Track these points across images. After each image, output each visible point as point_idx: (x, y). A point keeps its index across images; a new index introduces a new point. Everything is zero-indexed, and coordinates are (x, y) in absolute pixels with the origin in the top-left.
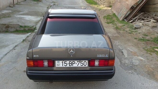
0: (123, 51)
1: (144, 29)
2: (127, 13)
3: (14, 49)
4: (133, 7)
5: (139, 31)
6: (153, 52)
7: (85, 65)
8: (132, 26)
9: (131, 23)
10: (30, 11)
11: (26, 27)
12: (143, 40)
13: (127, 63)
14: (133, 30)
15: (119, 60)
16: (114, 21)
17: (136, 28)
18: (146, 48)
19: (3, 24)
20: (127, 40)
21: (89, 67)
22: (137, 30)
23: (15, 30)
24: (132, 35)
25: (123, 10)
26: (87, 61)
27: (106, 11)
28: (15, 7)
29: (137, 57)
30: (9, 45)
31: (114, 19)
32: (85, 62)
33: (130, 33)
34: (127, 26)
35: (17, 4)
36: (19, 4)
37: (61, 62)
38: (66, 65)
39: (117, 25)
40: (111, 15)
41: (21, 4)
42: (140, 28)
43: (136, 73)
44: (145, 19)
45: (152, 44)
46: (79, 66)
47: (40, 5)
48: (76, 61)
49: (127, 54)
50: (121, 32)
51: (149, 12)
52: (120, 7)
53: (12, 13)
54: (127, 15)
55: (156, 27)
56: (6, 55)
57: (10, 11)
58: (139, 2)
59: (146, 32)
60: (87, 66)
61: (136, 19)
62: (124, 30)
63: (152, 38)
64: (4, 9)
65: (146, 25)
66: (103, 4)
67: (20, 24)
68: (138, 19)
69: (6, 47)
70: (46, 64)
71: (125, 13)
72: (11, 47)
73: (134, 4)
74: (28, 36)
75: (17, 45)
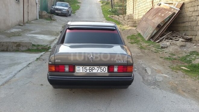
0: (146, 69)
1: (172, 48)
2: (153, 32)
3: (28, 66)
4: (159, 26)
5: (166, 50)
6: (179, 70)
7: (104, 71)
8: (158, 45)
9: (158, 42)
10: (43, 30)
11: (39, 46)
12: (170, 59)
13: (150, 80)
14: (159, 50)
15: (141, 77)
16: (139, 41)
17: (162, 48)
18: (171, 67)
19: (13, 42)
20: (152, 59)
21: (108, 73)
22: (163, 49)
23: (27, 49)
24: (158, 54)
25: (149, 29)
26: (106, 67)
27: (131, 31)
28: (25, 25)
29: (161, 74)
30: (22, 63)
31: (140, 39)
32: (105, 68)
33: (156, 52)
34: (153, 46)
35: (27, 23)
36: (29, 23)
37: (81, 67)
38: (86, 70)
39: (142, 45)
40: (136, 35)
41: (32, 23)
42: (167, 47)
43: (158, 89)
44: (173, 39)
45: (179, 63)
46: (99, 71)
47: (53, 24)
48: (96, 67)
49: (150, 72)
50: (146, 51)
51: (178, 31)
52: (145, 27)
53: (22, 31)
54: (153, 34)
55: (184, 46)
56: (20, 71)
57: (20, 30)
58: (166, 20)
59: (173, 52)
60: (106, 72)
61: (164, 38)
62: (149, 50)
63: (179, 57)
64: (13, 27)
65: (174, 44)
66: (126, 24)
67: (33, 43)
68: (166, 39)
69: (19, 64)
70: (67, 69)
71: (151, 32)
72: (25, 64)
73: (161, 23)
74: (42, 55)
75: (31, 63)
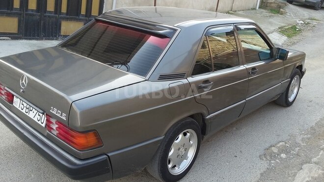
7: (42, 121)
32: (43, 116)
38: (22, 107)
46: (35, 119)
60: (44, 125)
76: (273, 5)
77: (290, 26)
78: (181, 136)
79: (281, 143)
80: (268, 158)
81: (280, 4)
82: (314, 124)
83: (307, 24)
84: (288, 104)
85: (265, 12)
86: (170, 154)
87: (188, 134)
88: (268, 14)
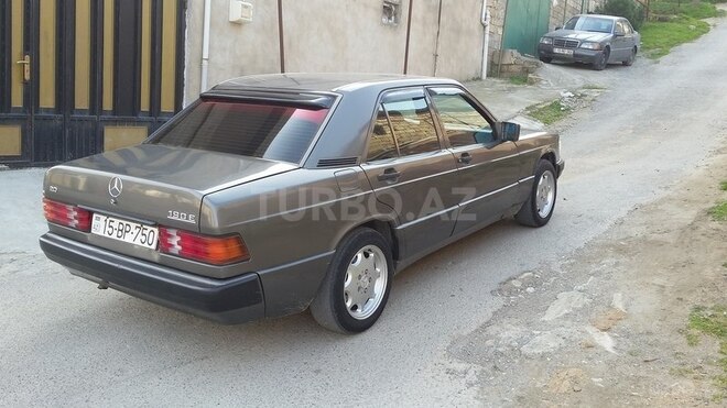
0: (562, 294)
7: (150, 241)
21: (158, 250)
26: (156, 230)
32: (152, 234)
37: (103, 219)
38: (111, 231)
46: (138, 242)
48: (133, 225)
60: (153, 247)
76: (514, 68)
77: (549, 104)
78: (360, 255)
79: (526, 274)
80: (506, 293)
81: (526, 65)
82: (582, 245)
83: (580, 97)
84: (540, 223)
85: (499, 83)
86: (347, 284)
87: (372, 255)
88: (505, 86)
